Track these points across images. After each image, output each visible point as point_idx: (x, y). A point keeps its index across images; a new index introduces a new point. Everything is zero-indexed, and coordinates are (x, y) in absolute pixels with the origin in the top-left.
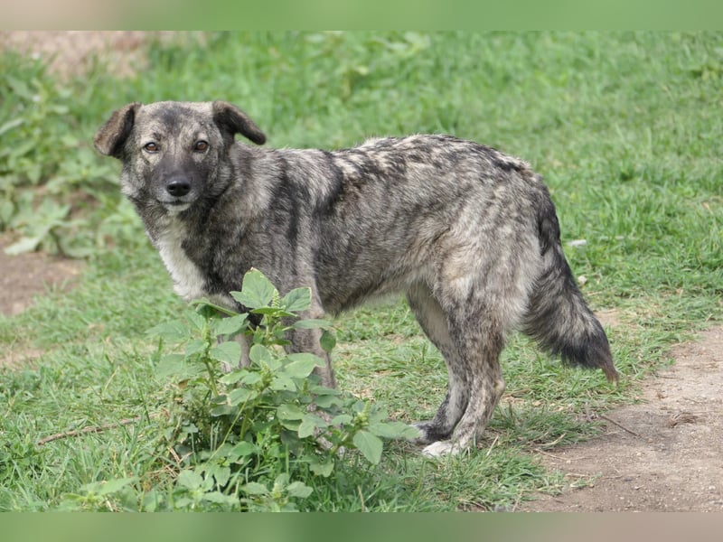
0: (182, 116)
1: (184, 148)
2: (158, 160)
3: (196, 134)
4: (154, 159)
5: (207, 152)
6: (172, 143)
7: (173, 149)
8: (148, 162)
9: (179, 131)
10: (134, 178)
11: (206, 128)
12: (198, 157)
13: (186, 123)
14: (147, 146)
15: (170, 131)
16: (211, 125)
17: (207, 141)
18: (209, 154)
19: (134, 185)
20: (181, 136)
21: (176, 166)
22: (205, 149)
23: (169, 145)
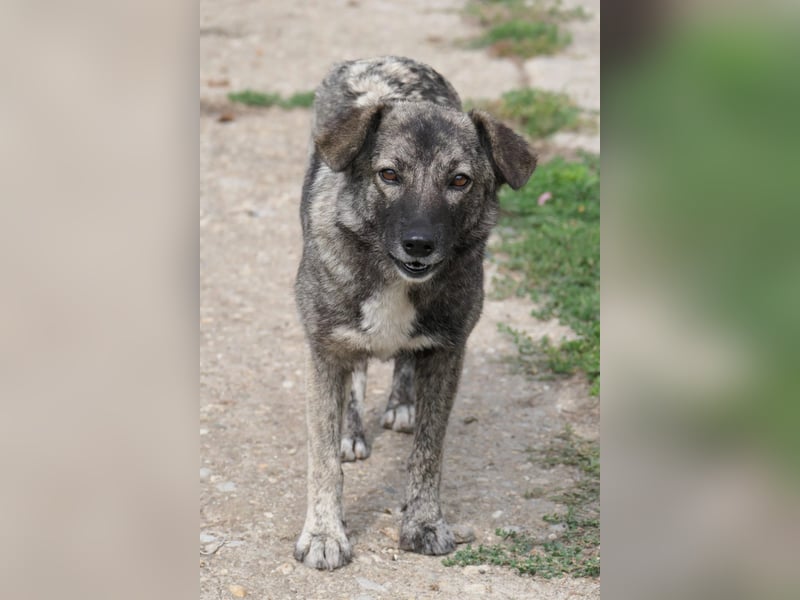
0: (442, 135)
1: (436, 184)
2: (398, 195)
3: (455, 163)
4: (392, 192)
5: (468, 189)
6: (420, 175)
7: (420, 183)
8: (383, 195)
9: (432, 158)
10: (362, 204)
11: (471, 154)
12: (453, 197)
13: (444, 146)
14: (384, 171)
15: (419, 156)
16: (477, 150)
17: (469, 174)
18: (471, 191)
19: (359, 214)
20: (433, 165)
21: (420, 212)
22: (465, 186)
23: (415, 176)
